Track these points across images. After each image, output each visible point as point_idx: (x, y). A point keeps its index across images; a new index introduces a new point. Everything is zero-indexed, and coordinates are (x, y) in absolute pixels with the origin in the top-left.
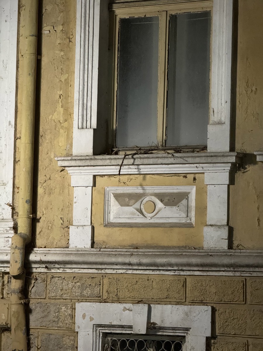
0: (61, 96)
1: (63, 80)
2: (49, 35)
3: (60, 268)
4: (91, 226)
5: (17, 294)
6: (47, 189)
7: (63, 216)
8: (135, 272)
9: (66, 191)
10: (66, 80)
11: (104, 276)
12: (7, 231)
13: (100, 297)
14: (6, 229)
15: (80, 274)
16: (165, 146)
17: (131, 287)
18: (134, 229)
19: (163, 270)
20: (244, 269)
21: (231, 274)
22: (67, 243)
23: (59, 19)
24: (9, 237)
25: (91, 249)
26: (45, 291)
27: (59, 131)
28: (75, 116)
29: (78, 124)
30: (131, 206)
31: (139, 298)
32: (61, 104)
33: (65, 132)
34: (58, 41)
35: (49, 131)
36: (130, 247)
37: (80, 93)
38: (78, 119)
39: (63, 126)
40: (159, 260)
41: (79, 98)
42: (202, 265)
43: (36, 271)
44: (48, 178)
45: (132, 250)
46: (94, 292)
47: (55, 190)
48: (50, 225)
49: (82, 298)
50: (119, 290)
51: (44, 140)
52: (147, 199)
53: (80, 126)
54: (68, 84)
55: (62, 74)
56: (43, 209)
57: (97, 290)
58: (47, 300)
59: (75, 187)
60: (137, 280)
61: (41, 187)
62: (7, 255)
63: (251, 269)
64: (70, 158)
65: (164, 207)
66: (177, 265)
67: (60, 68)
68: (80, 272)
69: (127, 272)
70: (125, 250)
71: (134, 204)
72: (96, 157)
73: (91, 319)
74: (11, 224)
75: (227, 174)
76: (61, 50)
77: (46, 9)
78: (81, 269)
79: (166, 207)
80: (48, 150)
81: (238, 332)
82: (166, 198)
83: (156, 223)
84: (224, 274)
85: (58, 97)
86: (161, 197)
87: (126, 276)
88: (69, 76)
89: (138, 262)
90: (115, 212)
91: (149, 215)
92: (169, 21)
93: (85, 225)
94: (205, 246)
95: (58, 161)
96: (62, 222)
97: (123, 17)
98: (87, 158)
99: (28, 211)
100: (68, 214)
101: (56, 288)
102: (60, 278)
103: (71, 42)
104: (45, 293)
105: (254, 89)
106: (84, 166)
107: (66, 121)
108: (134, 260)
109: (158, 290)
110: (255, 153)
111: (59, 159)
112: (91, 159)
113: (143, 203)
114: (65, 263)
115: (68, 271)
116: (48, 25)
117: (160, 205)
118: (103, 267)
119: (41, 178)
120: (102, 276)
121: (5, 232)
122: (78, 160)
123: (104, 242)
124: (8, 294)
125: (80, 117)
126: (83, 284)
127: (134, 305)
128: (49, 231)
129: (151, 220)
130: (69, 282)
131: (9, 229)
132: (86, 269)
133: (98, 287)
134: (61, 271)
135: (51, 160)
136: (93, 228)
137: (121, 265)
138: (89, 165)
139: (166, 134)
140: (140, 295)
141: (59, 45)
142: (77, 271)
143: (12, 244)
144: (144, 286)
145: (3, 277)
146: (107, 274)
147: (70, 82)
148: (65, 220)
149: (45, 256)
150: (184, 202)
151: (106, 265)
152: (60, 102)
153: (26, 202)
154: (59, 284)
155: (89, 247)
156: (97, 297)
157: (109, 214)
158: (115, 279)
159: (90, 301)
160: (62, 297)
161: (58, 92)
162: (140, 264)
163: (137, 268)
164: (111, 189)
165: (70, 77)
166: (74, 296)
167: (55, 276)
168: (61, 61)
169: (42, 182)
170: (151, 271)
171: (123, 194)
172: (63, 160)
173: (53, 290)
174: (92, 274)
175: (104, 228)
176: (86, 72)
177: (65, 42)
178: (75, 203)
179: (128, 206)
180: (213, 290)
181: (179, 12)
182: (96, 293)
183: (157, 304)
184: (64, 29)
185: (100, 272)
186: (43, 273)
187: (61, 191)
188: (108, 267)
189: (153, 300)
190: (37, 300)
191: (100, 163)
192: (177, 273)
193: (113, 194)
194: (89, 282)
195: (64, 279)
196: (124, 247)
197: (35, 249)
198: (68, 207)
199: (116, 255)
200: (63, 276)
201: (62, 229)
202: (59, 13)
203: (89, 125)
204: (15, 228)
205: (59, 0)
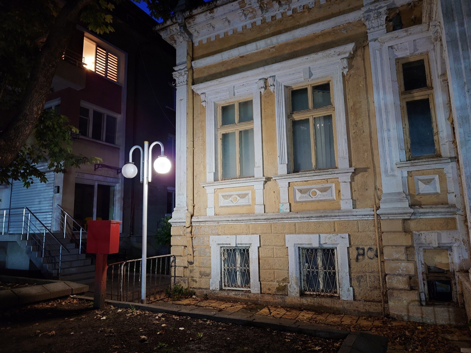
2: (197, 141)
3: (204, 223)
4: (214, 207)
5: (189, 234)
6: (198, 195)
8: (230, 223)
9: (205, 195)
10: (203, 156)
11: (220, 226)
12: (185, 211)
16: (240, 177)
17: (229, 229)
18: (230, 208)
19: (241, 222)
20: (270, 220)
21: (266, 222)
22: (206, 214)
23: (200, 135)
24: (185, 213)
25: (214, 216)
27: (202, 174)
29: (208, 171)
30: (228, 199)
32: (202, 165)
33: (204, 174)
34: (200, 143)
35: (198, 174)
37: (209, 160)
38: (208, 169)
39: (203, 172)
40: (239, 219)
41: (208, 162)
42: (255, 220)
43: (195, 225)
44: (198, 191)
45: (229, 215)
47: (201, 195)
48: (200, 208)
49: (212, 234)
50: (225, 230)
51: (196, 178)
52: (233, 196)
55: (202, 154)
56: (197, 202)
58: (200, 235)
59: (208, 194)
60: (231, 226)
61: (196, 195)
62: (185, 220)
63: (273, 220)
64: (206, 183)
66: (246, 220)
67: (201, 152)
70: (227, 216)
72: (215, 182)
73: (216, 242)
74: (186, 208)
75: (262, 185)
76: (201, 146)
77: (196, 132)
79: (241, 199)
80: (198, 181)
81: (269, 244)
82: (241, 196)
83: (238, 205)
84: (263, 222)
85: (201, 162)
86: (239, 195)
87: (227, 225)
88: (204, 154)
90: (222, 202)
91: (235, 202)
92: (239, 133)
93: (212, 207)
94: (256, 212)
97: (223, 133)
98: (212, 183)
99: (192, 204)
100: (206, 204)
103: (205, 142)
104: (199, 233)
105: (270, 153)
106: (211, 186)
107: (204, 170)
108: (230, 219)
109: (239, 230)
110: (272, 177)
111: (202, 184)
113: (232, 198)
114: (205, 221)
115: (207, 224)
116: (197, 138)
117: (238, 198)
118: (219, 222)
119: (196, 191)
122: (209, 184)
123: (219, 213)
124: (186, 234)
126: (212, 229)
129: (236, 204)
130: (207, 228)
132: (213, 223)
133: (217, 230)
135: (199, 185)
137: (225, 221)
138: (213, 185)
139: (240, 173)
140: (232, 232)
142: (210, 224)
143: (187, 216)
144: (234, 229)
145: (184, 228)
147: (205, 156)
148: (205, 206)
149: (198, 219)
150: (247, 196)
153: (191, 201)
154: (204, 229)
157: (220, 203)
158: (223, 226)
159: (215, 235)
160: (205, 234)
161: (201, 160)
162: (232, 221)
166: (209, 233)
167: (202, 226)
168: (202, 149)
169: (197, 193)
170: (236, 223)
171: (225, 195)
172: (204, 184)
173: (201, 232)
174: (215, 225)
175: (219, 208)
176: (210, 153)
177: (203, 143)
178: (208, 199)
180: (259, 229)
181: (242, 129)
182: (217, 232)
183: (239, 235)
184: (202, 138)
185: (218, 224)
186: (198, 226)
187: (203, 195)
188: (221, 222)
189: (237, 234)
190: (196, 235)
191: (216, 184)
192: (246, 223)
193: (222, 195)
194: (214, 228)
196: (226, 214)
197: (195, 217)
198: (206, 201)
199: (223, 217)
200: (205, 226)
201: (204, 209)
202: (200, 133)
203: (212, 171)
204: (188, 210)
205: (200, 129)
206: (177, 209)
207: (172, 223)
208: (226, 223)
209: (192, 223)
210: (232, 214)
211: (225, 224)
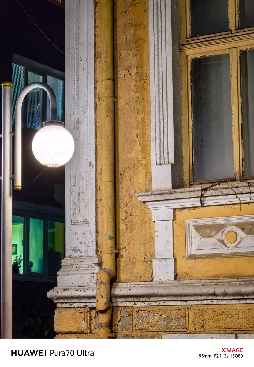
0: (138, 135)
1: (140, 120)
2: (125, 78)
3: (145, 301)
4: (174, 259)
5: (104, 328)
6: (129, 225)
7: (145, 251)
8: (220, 302)
9: (147, 226)
10: (142, 119)
11: (189, 308)
12: (92, 268)
13: (186, 328)
14: (91, 266)
15: (166, 306)
16: (243, 177)
17: (217, 318)
18: (217, 259)
19: (249, 299)
22: (151, 276)
23: (133, 63)
24: (94, 273)
25: (175, 281)
26: (132, 324)
27: (137, 169)
28: (153, 153)
29: (156, 160)
30: (213, 237)
31: (225, 328)
32: (138, 143)
33: (144, 169)
34: (134, 83)
35: (128, 169)
36: (214, 278)
37: (157, 130)
38: (156, 155)
39: (141, 163)
40: (244, 289)
41: (156, 135)
43: (122, 305)
44: (130, 214)
45: (216, 281)
46: (180, 323)
47: (137, 225)
48: (134, 260)
49: (168, 330)
50: (205, 321)
51: (123, 178)
52: (228, 229)
53: (158, 162)
54: (145, 122)
55: (138, 114)
56: (126, 245)
57: (182, 322)
58: (134, 334)
59: (156, 221)
60: (223, 310)
61: (123, 224)
62: (93, 291)
64: (149, 193)
65: (246, 236)
67: (136, 109)
68: (165, 304)
69: (212, 303)
70: (209, 281)
71: (216, 235)
72: (175, 191)
74: (96, 260)
76: (137, 91)
77: (120, 55)
78: (166, 302)
79: (248, 236)
80: (128, 187)
82: (248, 227)
83: (239, 253)
85: (135, 136)
86: (242, 226)
87: (211, 307)
88: (144, 116)
89: (223, 292)
90: (197, 243)
91: (231, 245)
92: (240, 56)
93: (167, 258)
95: (138, 196)
96: (145, 256)
97: (194, 57)
98: (167, 192)
99: (111, 247)
100: (150, 248)
101: (142, 321)
102: (146, 311)
103: (146, 83)
104: (132, 327)
106: (164, 200)
107: (144, 158)
108: (219, 290)
109: (244, 319)
111: (139, 194)
112: (171, 193)
113: (224, 233)
114: (150, 296)
116: (123, 70)
117: (241, 234)
118: (188, 298)
119: (122, 215)
120: (187, 308)
121: (90, 268)
122: (158, 194)
123: (187, 274)
124: (95, 328)
125: (158, 153)
126: (168, 317)
127: (221, 336)
128: (132, 266)
129: (233, 250)
130: (155, 315)
131: (93, 265)
132: (171, 302)
133: (183, 319)
134: (146, 304)
135: (131, 197)
136: (175, 260)
137: (206, 295)
138: (169, 198)
139: (243, 165)
140: (227, 325)
141: (134, 87)
142: (162, 303)
143: (98, 280)
144: (230, 316)
145: (90, 312)
146: (192, 305)
147: (146, 121)
148: (148, 254)
149: (130, 290)
151: (190, 297)
152: (137, 140)
153: (109, 238)
154: (145, 317)
155: (172, 280)
156: (183, 328)
157: (191, 246)
158: (200, 310)
159: (177, 332)
160: (148, 330)
161: (135, 131)
162: (225, 294)
163: (222, 298)
164: (192, 221)
165: (146, 116)
166: (160, 328)
167: (141, 309)
168: (136, 102)
169: (124, 218)
170: (237, 300)
171: (203, 225)
172: (144, 195)
173: (139, 323)
174: (176, 306)
175: (187, 260)
176: (161, 110)
177: (139, 84)
178: (157, 236)
179: (210, 237)
181: (249, 47)
182: (182, 324)
183: (244, 333)
184: (138, 72)
185: (185, 303)
186: (129, 307)
187: (143, 226)
188: (192, 298)
189: (240, 329)
190: (124, 333)
191: (180, 196)
193: (194, 226)
194: (174, 314)
195: (149, 312)
196: (208, 278)
197: (120, 284)
198: (150, 241)
199: (200, 286)
200: (148, 309)
201: (146, 263)
202: (133, 57)
203: (166, 161)
204: (100, 264)
205: (132, 45)
206: (70, 262)
207: (59, 298)
208: (209, 302)
209: (114, 300)
210: (224, 277)
211: (205, 302)
